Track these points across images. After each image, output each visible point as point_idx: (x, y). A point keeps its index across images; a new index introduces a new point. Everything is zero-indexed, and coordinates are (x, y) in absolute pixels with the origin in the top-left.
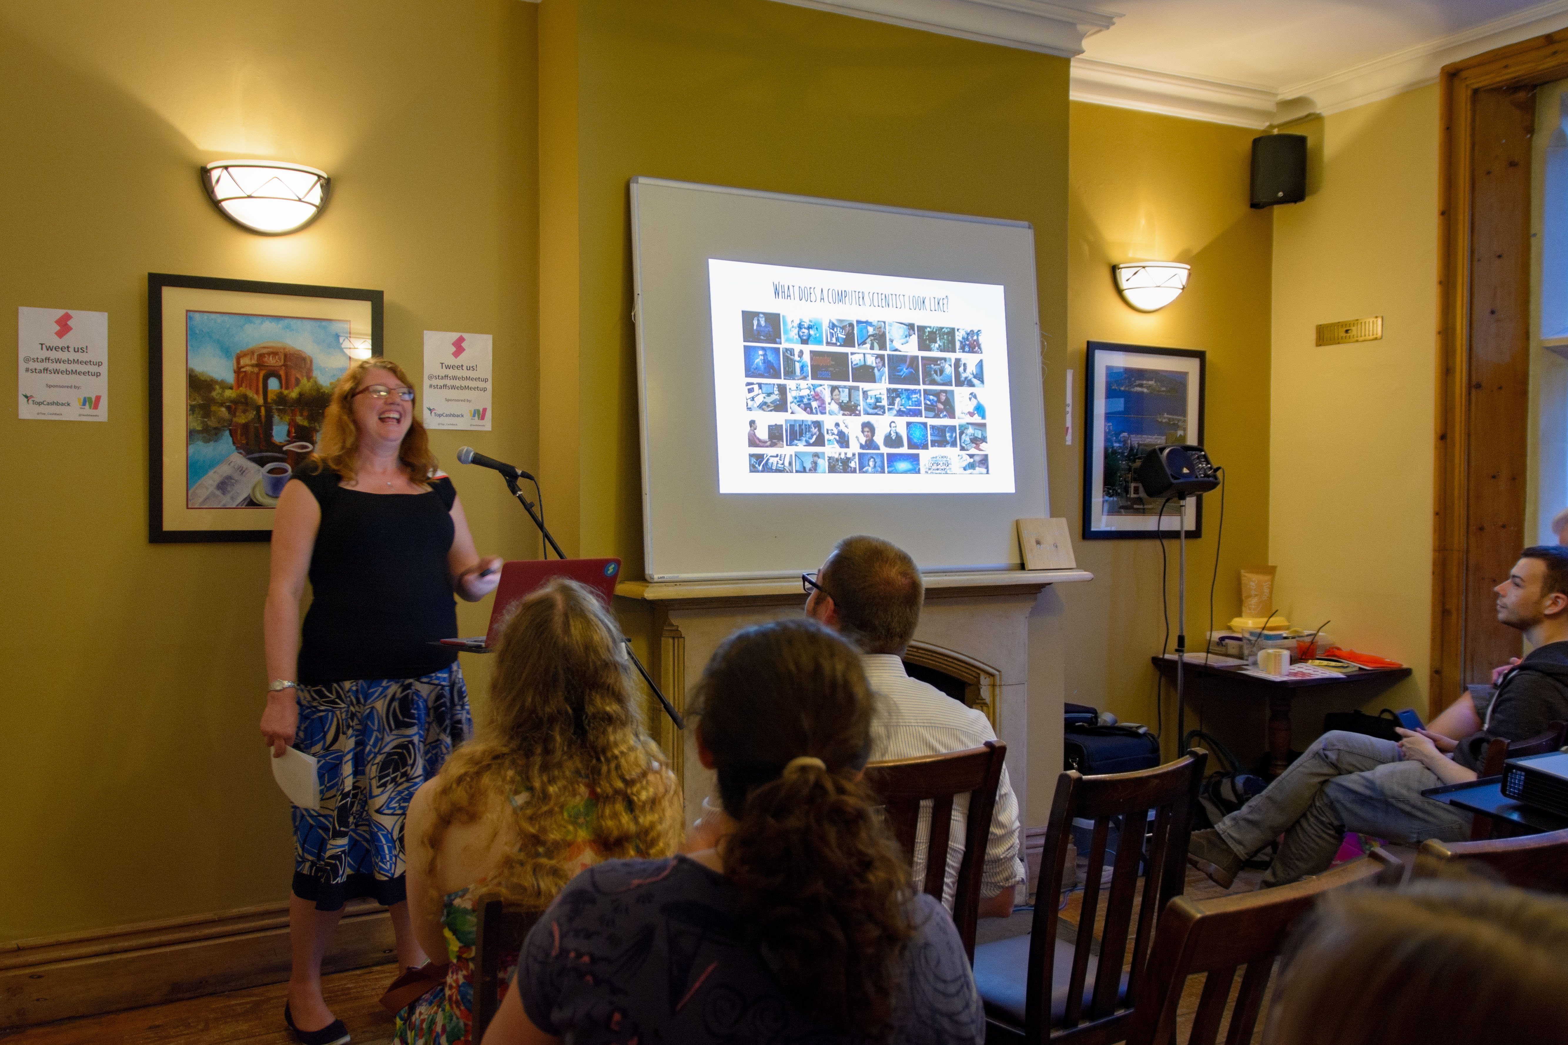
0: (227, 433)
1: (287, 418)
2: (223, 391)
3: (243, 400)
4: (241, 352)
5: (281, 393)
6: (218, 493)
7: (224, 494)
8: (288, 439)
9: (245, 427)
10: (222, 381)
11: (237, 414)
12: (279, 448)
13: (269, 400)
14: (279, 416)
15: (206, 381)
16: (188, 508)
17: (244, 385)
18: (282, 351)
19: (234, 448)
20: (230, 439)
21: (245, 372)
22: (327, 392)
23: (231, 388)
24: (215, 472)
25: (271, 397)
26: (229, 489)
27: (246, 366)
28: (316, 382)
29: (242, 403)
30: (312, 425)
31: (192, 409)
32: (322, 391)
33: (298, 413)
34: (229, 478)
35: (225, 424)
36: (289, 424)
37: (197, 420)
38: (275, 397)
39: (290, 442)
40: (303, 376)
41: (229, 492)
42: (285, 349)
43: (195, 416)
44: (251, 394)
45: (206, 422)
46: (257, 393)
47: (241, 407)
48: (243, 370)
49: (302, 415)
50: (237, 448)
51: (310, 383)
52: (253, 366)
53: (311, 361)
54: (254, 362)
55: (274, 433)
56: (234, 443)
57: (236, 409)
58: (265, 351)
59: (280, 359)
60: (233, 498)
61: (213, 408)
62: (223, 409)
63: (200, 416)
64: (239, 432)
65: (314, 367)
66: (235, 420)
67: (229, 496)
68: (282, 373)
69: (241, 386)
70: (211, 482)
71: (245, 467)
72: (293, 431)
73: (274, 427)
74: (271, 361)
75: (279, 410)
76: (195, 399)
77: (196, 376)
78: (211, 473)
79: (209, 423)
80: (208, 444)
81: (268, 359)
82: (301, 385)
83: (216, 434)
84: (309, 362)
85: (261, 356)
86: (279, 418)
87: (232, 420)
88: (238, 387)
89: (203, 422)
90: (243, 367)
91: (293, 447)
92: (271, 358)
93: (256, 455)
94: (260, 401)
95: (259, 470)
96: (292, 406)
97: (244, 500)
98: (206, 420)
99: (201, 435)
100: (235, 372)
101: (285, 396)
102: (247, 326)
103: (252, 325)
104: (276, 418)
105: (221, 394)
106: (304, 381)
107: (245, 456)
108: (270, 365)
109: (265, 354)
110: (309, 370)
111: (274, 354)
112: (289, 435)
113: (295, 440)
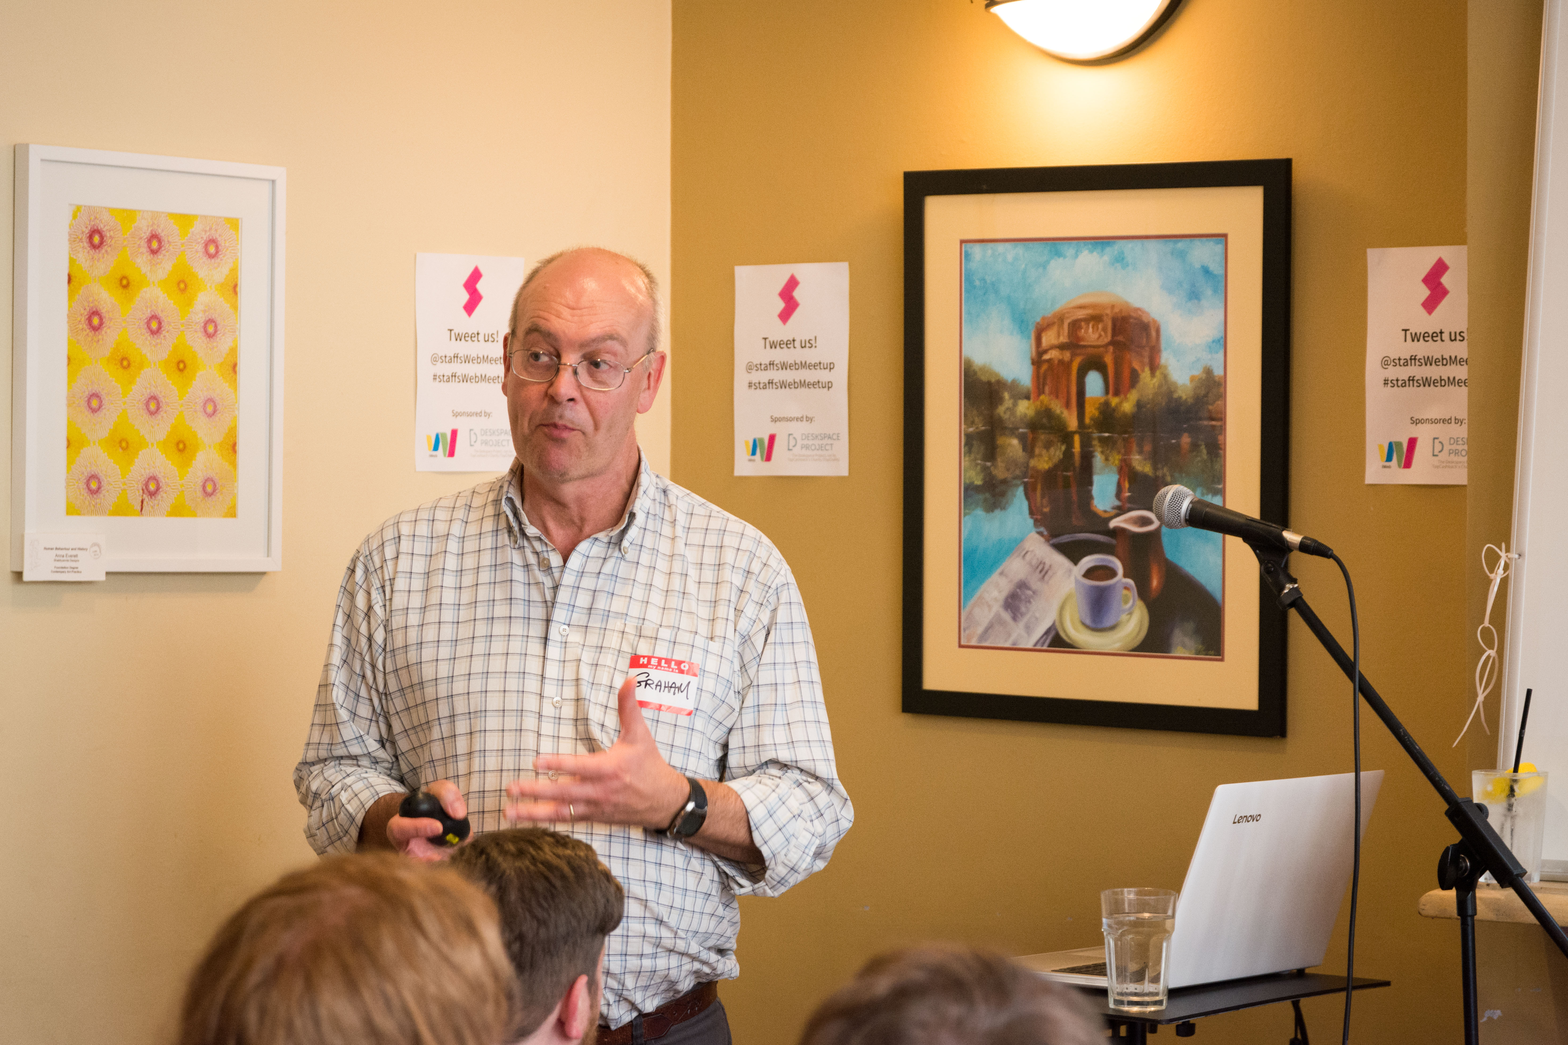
0: (1020, 491)
1: (1116, 458)
2: (1015, 405)
3: (1045, 421)
4: (1043, 318)
5: (1107, 404)
6: (1006, 616)
7: (1015, 618)
8: (1117, 503)
9: (1050, 478)
10: (1014, 381)
11: (1037, 451)
12: (1099, 523)
13: (1087, 421)
14: (1102, 452)
15: (989, 383)
16: (961, 646)
17: (1047, 389)
18: (1108, 311)
19: (1031, 522)
20: (1025, 505)
21: (1049, 361)
22: (1184, 397)
23: (1027, 397)
24: (1001, 574)
25: (1091, 411)
26: (1023, 609)
27: (1053, 347)
28: (1165, 377)
29: (1043, 427)
30: (1160, 473)
31: (969, 442)
32: (1175, 396)
33: (1135, 448)
34: (1022, 585)
35: (1018, 472)
36: (1120, 471)
37: (977, 464)
38: (1097, 414)
39: (1120, 511)
40: (1143, 365)
41: (1022, 615)
42: (1113, 307)
43: (973, 456)
44: (1057, 407)
45: (988, 468)
46: (1067, 405)
47: (1043, 437)
48: (1046, 357)
49: (1140, 452)
50: (1037, 523)
51: (1155, 380)
52: (1062, 347)
53: (1158, 331)
54: (1064, 339)
55: (1096, 490)
56: (1031, 513)
57: (1034, 440)
58: (1081, 314)
59: (1105, 330)
60: (1028, 629)
61: (1001, 441)
62: (1015, 442)
63: (978, 456)
64: (1039, 487)
65: (1163, 344)
66: (1033, 463)
67: (1022, 624)
68: (1109, 360)
69: (1043, 393)
70: (995, 593)
71: (1048, 563)
72: (1127, 485)
73: (1096, 479)
74: (1090, 335)
75: (1103, 441)
76: (973, 423)
77: (975, 373)
78: (995, 577)
79: (995, 472)
80: (992, 515)
81: (1086, 332)
82: (1140, 385)
83: (1003, 494)
84: (1154, 334)
85: (1075, 326)
86: (1103, 457)
87: (1028, 465)
88: (1039, 395)
89: (985, 469)
90: (1045, 352)
91: (1126, 521)
92: (1091, 330)
93: (1065, 539)
94: (1073, 423)
95: (1070, 571)
96: (1125, 432)
97: (1047, 633)
98: (989, 464)
99: (981, 497)
100: (1033, 363)
101: (1114, 410)
102: (1053, 263)
103: (1061, 260)
104: (1098, 459)
105: (1012, 410)
106: (1145, 375)
107: (1047, 540)
108: (1089, 343)
109: (1080, 320)
110: (1154, 351)
111: (1096, 319)
112: (1118, 495)
113: (1128, 505)
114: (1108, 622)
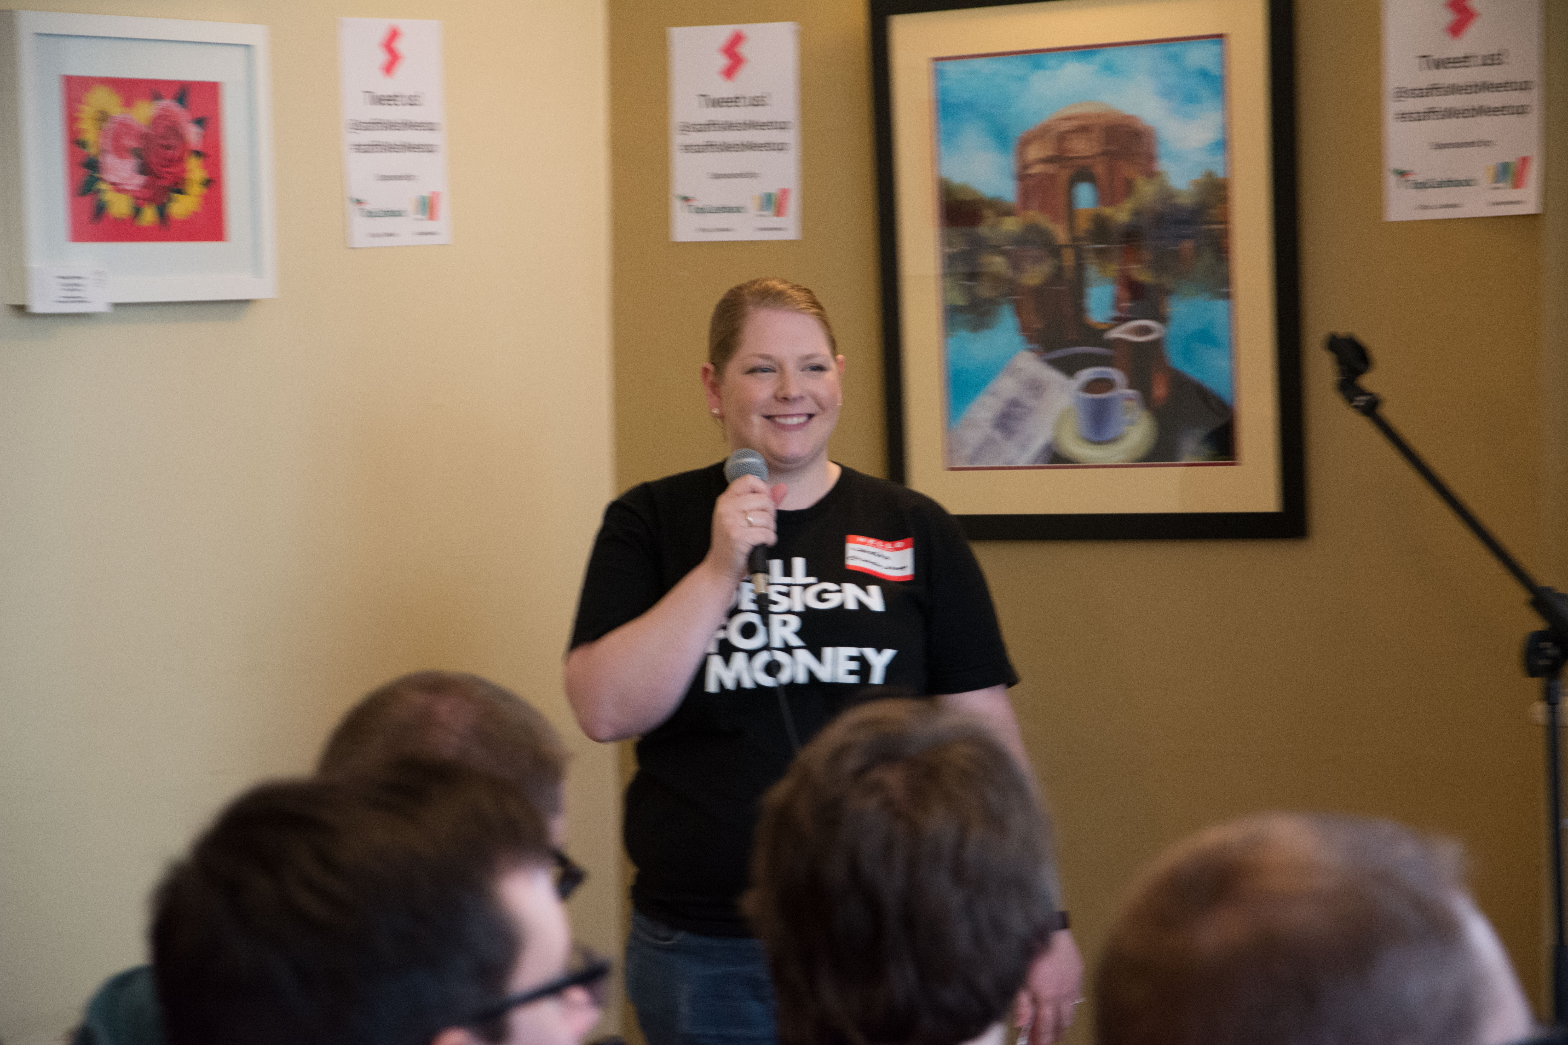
1: (1113, 268)
2: (1000, 221)
3: (1033, 236)
4: (1026, 133)
5: (1099, 215)
6: (997, 435)
7: (1007, 437)
8: (1115, 313)
9: (1039, 293)
10: (996, 198)
11: (1025, 266)
12: (1097, 335)
13: (1079, 232)
14: (1097, 264)
15: (971, 202)
16: (947, 469)
17: (1033, 204)
18: (1098, 121)
21: (1034, 175)
22: (1185, 203)
23: (1013, 213)
24: (991, 393)
26: (1017, 427)
27: (1036, 162)
28: (1164, 185)
29: (1030, 242)
30: (1161, 281)
31: (948, 263)
32: (1175, 202)
33: (1133, 256)
34: (1014, 404)
35: (1006, 290)
36: (1118, 282)
37: (959, 286)
38: (1089, 225)
39: (1118, 321)
40: (1139, 174)
41: (1016, 433)
42: (1103, 116)
43: (955, 278)
44: (1044, 221)
45: (971, 288)
46: (1057, 217)
47: (1030, 252)
48: (1031, 170)
49: (1140, 260)
50: (1027, 340)
51: (1153, 189)
52: (1048, 161)
53: (1152, 138)
54: (1050, 153)
56: (1021, 330)
57: (1022, 256)
58: (1067, 126)
59: (1096, 140)
60: (1024, 447)
61: (984, 259)
62: (1001, 259)
63: (960, 277)
64: (1029, 304)
65: (1160, 149)
66: (1021, 278)
67: (1015, 442)
68: (1101, 170)
69: (1030, 207)
70: (985, 414)
71: (1041, 379)
72: (1126, 295)
74: (1080, 147)
75: (1097, 253)
76: (953, 244)
77: (954, 193)
78: (983, 397)
79: (977, 290)
81: (1074, 143)
82: (1136, 194)
83: (991, 313)
84: (1148, 141)
85: (1062, 138)
86: (1098, 270)
87: (1015, 281)
88: (1025, 210)
89: (968, 289)
90: (1031, 165)
91: (1124, 331)
92: (1078, 140)
93: (1060, 353)
94: (1063, 236)
95: (1066, 385)
96: (1123, 241)
97: (1043, 449)
98: (971, 284)
99: (965, 317)
100: (1017, 177)
101: (1108, 221)
104: (1093, 272)
105: (997, 227)
106: (1141, 183)
107: (1040, 356)
108: (1080, 155)
109: (1068, 132)
110: (1151, 158)
111: (1083, 130)
112: (1117, 306)
113: (1129, 316)
114: (1110, 434)
